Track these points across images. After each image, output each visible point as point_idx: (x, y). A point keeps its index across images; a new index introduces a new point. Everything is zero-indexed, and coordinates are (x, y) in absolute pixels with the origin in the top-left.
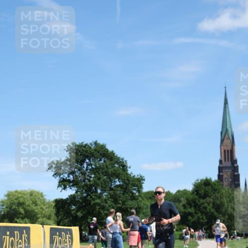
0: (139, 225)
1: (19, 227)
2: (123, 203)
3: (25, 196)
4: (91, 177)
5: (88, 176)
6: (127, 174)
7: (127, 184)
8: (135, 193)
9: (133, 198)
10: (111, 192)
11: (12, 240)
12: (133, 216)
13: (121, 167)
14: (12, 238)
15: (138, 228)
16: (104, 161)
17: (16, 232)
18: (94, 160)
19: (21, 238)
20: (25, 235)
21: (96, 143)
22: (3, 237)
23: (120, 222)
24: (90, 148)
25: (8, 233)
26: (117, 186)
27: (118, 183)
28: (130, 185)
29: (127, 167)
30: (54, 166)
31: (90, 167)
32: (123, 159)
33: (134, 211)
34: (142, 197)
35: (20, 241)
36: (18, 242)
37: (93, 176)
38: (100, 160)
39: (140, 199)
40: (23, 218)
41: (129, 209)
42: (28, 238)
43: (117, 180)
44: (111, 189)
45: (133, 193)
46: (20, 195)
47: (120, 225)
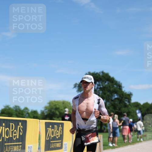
0: (129, 122)
1: (58, 123)
2: (120, 109)
3: (59, 104)
4: (100, 93)
5: (98, 92)
6: (122, 91)
7: (122, 98)
8: (126, 103)
9: (126, 106)
10: (112, 102)
11: (53, 131)
12: (125, 117)
13: (118, 87)
14: (53, 130)
15: (128, 124)
16: (108, 83)
17: (55, 126)
18: (102, 83)
19: (58, 130)
20: (60, 128)
21: (103, 72)
22: (48, 129)
23: (117, 120)
24: (99, 75)
25: (51, 126)
26: (116, 99)
27: (116, 97)
28: (124, 98)
29: (122, 87)
30: (77, 86)
31: (99, 87)
32: (119, 82)
33: (125, 114)
34: (131, 106)
35: (58, 131)
36: (56, 132)
37: (101, 92)
38: (106, 82)
39: (130, 107)
40: (58, 117)
41: (123, 113)
42: (63, 130)
43: (115, 95)
44: (112, 100)
45: (125, 103)
46: (56, 104)
47: (117, 122)
